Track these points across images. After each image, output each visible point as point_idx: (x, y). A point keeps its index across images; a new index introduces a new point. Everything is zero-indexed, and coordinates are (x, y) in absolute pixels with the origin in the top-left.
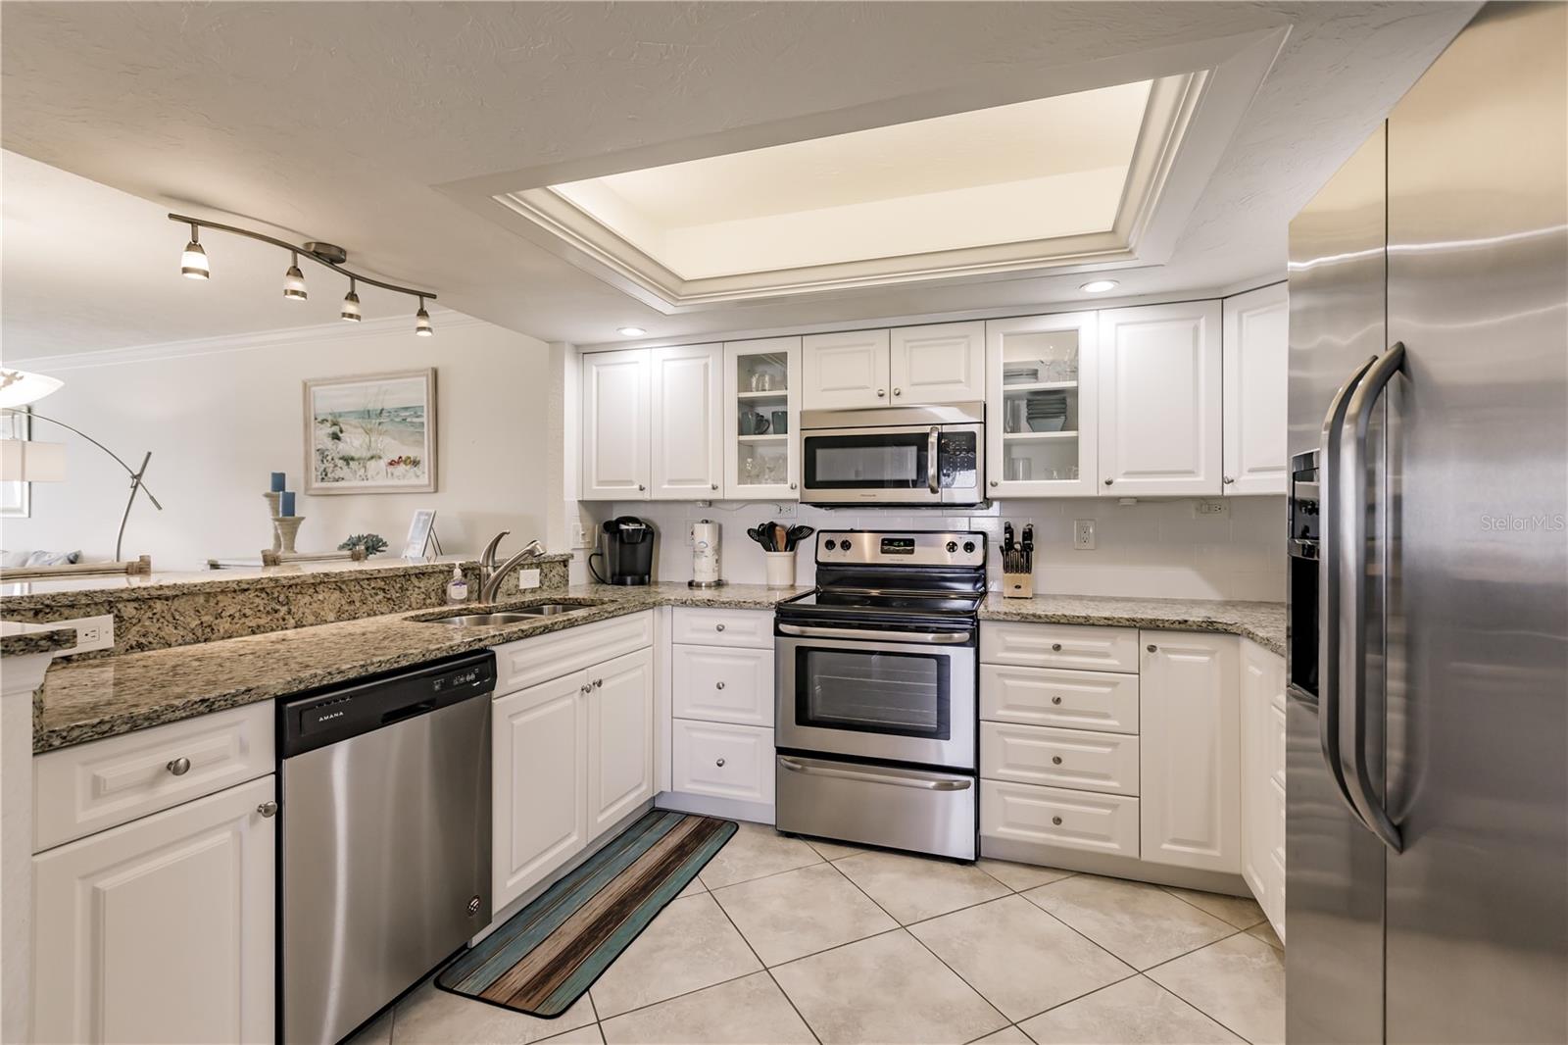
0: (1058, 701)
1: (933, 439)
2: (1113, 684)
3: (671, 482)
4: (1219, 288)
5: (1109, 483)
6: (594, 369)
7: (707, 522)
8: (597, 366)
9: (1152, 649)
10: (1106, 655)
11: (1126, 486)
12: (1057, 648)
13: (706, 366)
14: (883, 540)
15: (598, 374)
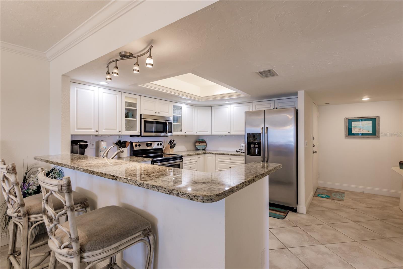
0: (191, 168)
1: (168, 123)
2: (195, 164)
3: (105, 129)
4: (195, 105)
5: (186, 132)
6: (76, 89)
7: (103, 141)
8: (76, 87)
9: (199, 157)
10: (194, 159)
11: (188, 133)
12: (191, 159)
13: (117, 97)
14: (146, 144)
15: (77, 91)
